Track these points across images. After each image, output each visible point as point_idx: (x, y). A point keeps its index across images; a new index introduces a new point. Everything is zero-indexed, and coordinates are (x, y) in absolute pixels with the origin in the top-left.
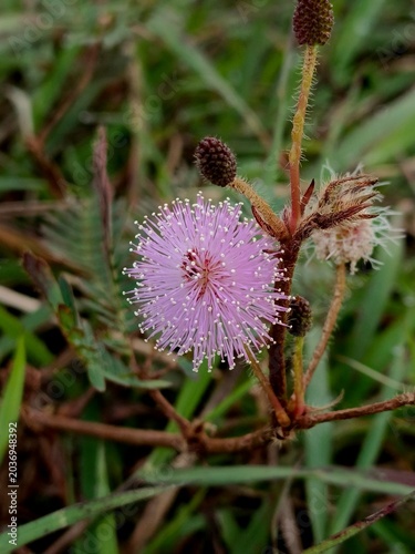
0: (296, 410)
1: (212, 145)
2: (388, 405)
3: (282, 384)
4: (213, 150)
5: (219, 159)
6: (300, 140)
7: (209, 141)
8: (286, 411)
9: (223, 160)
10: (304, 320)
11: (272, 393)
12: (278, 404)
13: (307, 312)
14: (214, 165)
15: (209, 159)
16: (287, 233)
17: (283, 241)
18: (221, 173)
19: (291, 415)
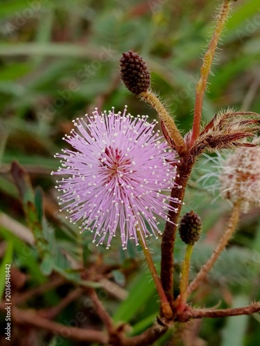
0: (179, 306)
1: (132, 57)
2: (247, 310)
3: (169, 280)
4: (132, 60)
5: (135, 68)
6: (207, 75)
7: (131, 53)
8: (171, 305)
9: (138, 70)
10: (194, 230)
11: (160, 286)
12: (165, 298)
13: (197, 224)
14: (131, 72)
15: (128, 67)
16: (186, 149)
17: (182, 155)
18: (136, 81)
19: (174, 309)
